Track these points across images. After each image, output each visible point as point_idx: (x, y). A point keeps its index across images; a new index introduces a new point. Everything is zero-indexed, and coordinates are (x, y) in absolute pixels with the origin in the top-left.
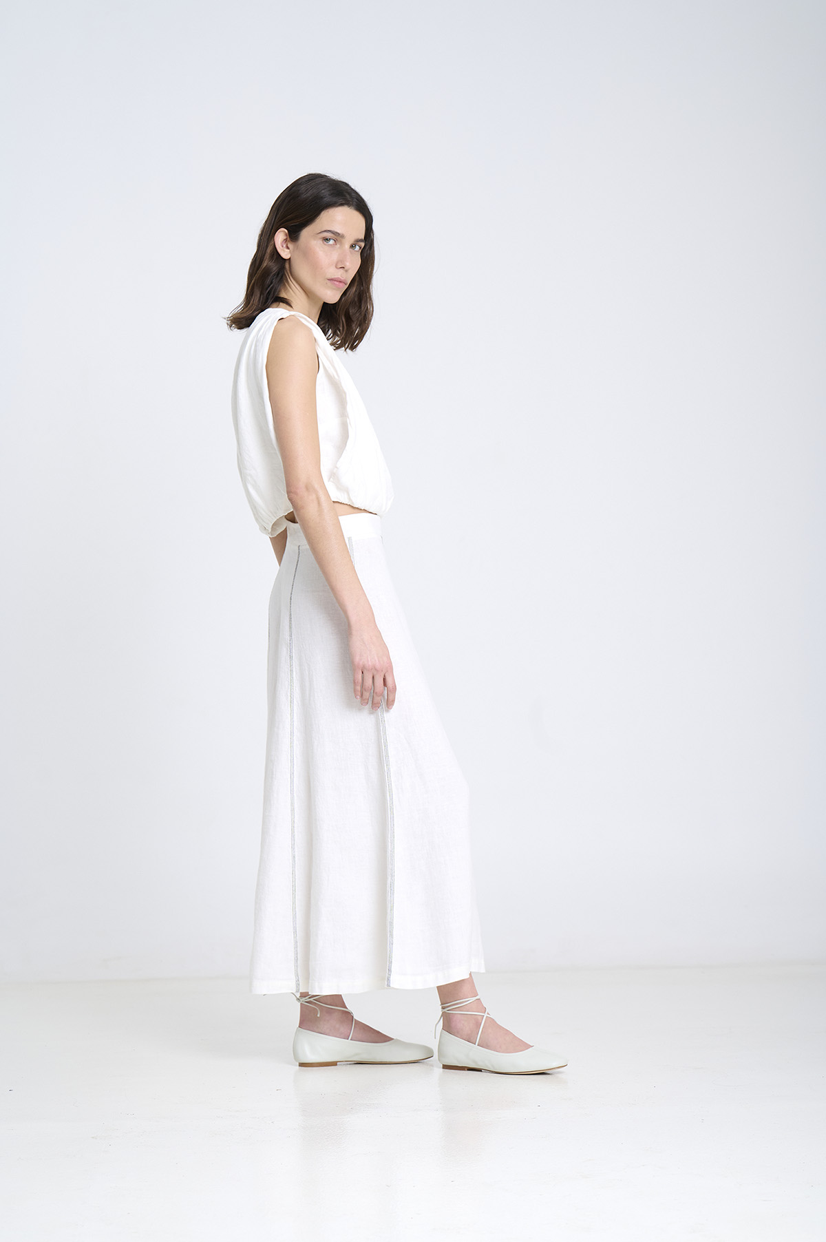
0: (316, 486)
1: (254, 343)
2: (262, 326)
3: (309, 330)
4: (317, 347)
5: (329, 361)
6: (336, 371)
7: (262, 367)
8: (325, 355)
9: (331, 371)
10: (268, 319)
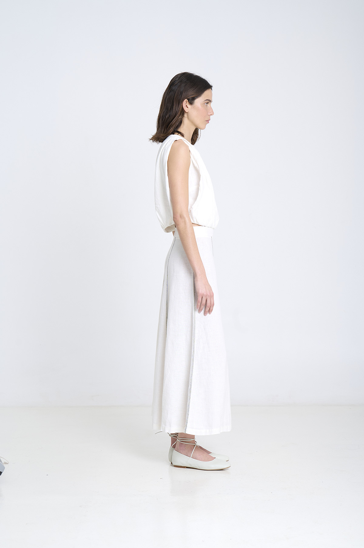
0: (185, 216)
1: (163, 151)
2: (168, 143)
3: (187, 147)
4: (190, 154)
5: (195, 161)
6: (198, 165)
7: (166, 163)
8: (194, 158)
9: (196, 165)
10: (170, 140)
